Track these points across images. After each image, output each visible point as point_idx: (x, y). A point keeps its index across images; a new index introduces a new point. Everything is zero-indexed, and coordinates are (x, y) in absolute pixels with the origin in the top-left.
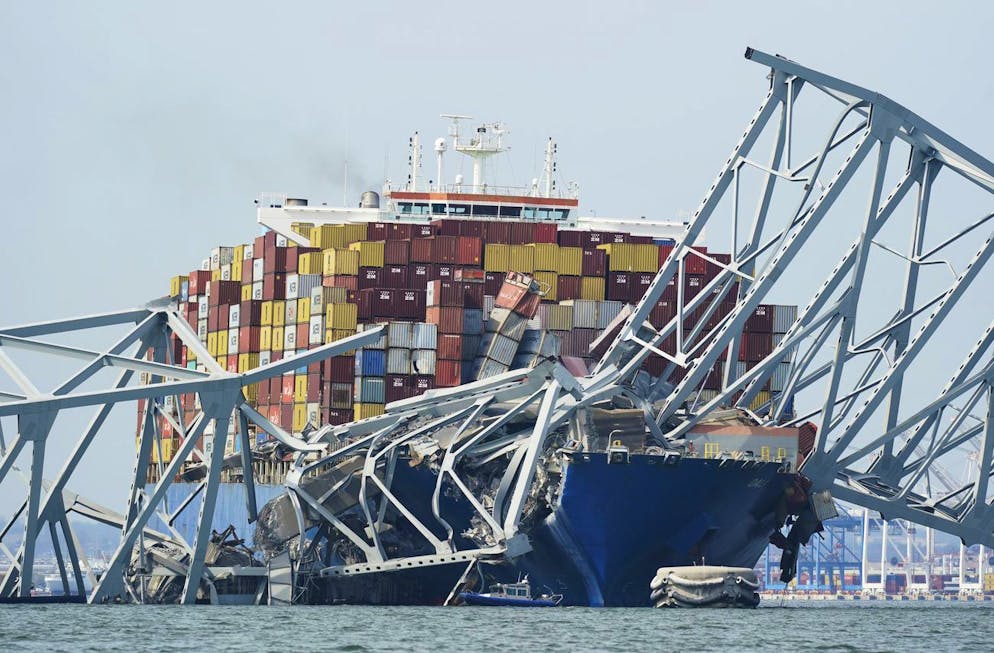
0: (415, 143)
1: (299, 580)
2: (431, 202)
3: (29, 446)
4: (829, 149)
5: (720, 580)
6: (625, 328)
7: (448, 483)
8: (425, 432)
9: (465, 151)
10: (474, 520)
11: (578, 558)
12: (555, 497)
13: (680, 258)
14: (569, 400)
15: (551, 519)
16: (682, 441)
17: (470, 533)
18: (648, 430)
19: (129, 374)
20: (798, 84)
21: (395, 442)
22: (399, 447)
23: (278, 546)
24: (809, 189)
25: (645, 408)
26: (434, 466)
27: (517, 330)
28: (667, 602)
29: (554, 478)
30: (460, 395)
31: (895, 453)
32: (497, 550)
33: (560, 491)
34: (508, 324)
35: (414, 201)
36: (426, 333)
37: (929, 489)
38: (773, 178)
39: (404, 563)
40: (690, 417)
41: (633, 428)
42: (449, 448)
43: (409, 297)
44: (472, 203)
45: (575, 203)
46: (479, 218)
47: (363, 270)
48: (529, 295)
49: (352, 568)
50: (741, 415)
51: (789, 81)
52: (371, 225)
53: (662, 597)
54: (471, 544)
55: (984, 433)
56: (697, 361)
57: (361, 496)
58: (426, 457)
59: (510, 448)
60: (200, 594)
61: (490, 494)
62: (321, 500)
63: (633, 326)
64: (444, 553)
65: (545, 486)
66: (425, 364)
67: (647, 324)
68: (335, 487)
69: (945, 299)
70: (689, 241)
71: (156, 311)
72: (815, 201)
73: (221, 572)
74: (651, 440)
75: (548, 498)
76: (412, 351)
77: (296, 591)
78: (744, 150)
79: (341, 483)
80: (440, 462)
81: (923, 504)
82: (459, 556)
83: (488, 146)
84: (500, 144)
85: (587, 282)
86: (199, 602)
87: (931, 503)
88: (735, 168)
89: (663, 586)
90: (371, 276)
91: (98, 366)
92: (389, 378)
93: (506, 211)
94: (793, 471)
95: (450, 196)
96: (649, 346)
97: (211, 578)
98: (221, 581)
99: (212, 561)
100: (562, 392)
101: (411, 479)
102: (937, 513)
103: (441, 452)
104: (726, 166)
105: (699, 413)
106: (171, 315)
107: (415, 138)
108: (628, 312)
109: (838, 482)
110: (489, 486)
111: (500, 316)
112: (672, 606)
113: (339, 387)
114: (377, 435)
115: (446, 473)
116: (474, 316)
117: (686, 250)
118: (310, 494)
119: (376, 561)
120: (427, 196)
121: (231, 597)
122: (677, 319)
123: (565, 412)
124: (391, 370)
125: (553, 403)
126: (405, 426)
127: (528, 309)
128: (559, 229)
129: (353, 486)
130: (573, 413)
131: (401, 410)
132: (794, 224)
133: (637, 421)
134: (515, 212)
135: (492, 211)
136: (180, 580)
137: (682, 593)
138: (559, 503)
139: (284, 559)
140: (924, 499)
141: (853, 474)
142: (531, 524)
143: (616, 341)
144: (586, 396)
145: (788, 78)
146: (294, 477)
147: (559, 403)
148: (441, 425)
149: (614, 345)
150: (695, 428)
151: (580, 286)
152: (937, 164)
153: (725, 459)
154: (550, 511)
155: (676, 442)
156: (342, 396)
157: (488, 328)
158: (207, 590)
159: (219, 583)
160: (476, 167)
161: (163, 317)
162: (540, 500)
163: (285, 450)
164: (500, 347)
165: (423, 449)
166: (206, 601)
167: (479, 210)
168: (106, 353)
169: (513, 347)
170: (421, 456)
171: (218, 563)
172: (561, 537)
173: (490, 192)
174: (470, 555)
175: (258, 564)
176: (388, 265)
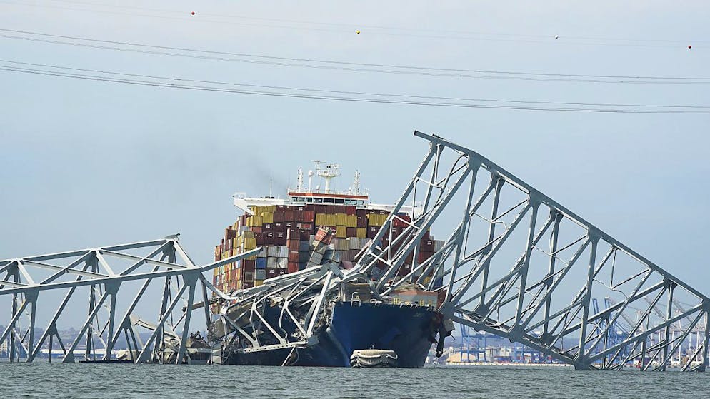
0: (300, 172)
1: (224, 354)
2: (306, 197)
3: (110, 296)
4: (451, 175)
5: (379, 356)
6: (368, 249)
7: (285, 314)
8: (278, 292)
9: (322, 176)
10: (296, 330)
11: (340, 346)
12: (329, 320)
13: (391, 220)
14: (338, 279)
15: (328, 329)
16: (387, 297)
17: (294, 335)
18: (372, 292)
19: (158, 267)
20: (442, 147)
21: (266, 296)
22: (267, 299)
23: (217, 340)
24: (443, 190)
25: (371, 283)
26: (280, 307)
27: (323, 249)
28: (357, 365)
29: (329, 312)
30: (293, 277)
31: (485, 303)
32: (304, 343)
33: (331, 318)
34: (319, 247)
35: (299, 196)
36: (283, 251)
37: (498, 318)
38: (431, 186)
39: (268, 348)
40: (392, 287)
41: (364, 291)
42: (287, 299)
43: (280, 236)
44: (323, 197)
45: (366, 197)
46: (326, 204)
47: (264, 224)
48: (328, 235)
49: (247, 350)
50: (417, 286)
51: (438, 145)
52: (278, 206)
53: (354, 363)
54: (295, 340)
55: (519, 298)
56: (394, 263)
57: (250, 319)
58: (278, 303)
59: (312, 299)
60: (184, 360)
61: (304, 319)
62: (235, 321)
63: (371, 248)
64: (284, 344)
65: (326, 315)
66: (283, 264)
67: (377, 247)
68: (241, 316)
69: (501, 238)
70: (395, 213)
71: (169, 240)
72: (445, 196)
73: (192, 351)
74: (373, 297)
75: (327, 320)
76: (278, 258)
77: (223, 359)
78: (419, 175)
79: (243, 314)
80: (282, 305)
81: (495, 325)
82: (289, 345)
83: (331, 174)
84: (337, 173)
85: (359, 230)
86: (183, 363)
87: (498, 324)
88: (415, 182)
89: (355, 358)
90: (268, 227)
91: (142, 263)
92: (268, 270)
93: (337, 201)
94: (435, 310)
95: (314, 194)
96: (378, 257)
97: (189, 353)
98: (192, 354)
99: (190, 346)
100: (334, 276)
101: (271, 312)
102: (501, 329)
103: (284, 301)
104: (411, 181)
105: (395, 285)
106: (175, 243)
107: (300, 170)
108: (370, 243)
109: (456, 314)
110: (303, 316)
111: (316, 243)
112: (359, 367)
113: (249, 273)
114: (258, 294)
115: (285, 310)
116: (306, 244)
117: (394, 216)
118: (231, 318)
119: (256, 347)
120: (304, 194)
121: (197, 361)
122: (389, 247)
123: (336, 284)
124: (268, 266)
125: (330, 281)
126: (270, 290)
127: (328, 241)
128: (357, 208)
129: (248, 315)
130: (340, 284)
131: (269, 283)
132: (436, 206)
133: (368, 288)
134: (342, 201)
135: (331, 201)
136: (176, 354)
137: (363, 361)
138: (331, 323)
139: (219, 346)
140: (496, 322)
141: (466, 311)
142: (320, 331)
143: (364, 255)
144: (345, 278)
145: (438, 144)
146: (223, 311)
147: (333, 281)
148: (285, 289)
149: (363, 256)
150: (393, 292)
151: (356, 232)
152: (503, 181)
153: (402, 304)
154: (328, 326)
155: (384, 297)
156: (250, 277)
157: (311, 248)
158: (186, 358)
159: (191, 355)
160: (327, 182)
161: (172, 243)
162: (324, 321)
163: (222, 300)
164: (315, 257)
165: (276, 299)
166: (186, 363)
167: (326, 200)
168: (145, 258)
169: (321, 257)
170: (275, 302)
171: (192, 347)
172: (332, 337)
173: (331, 193)
174: (294, 344)
175: (209, 348)
176: (275, 222)
